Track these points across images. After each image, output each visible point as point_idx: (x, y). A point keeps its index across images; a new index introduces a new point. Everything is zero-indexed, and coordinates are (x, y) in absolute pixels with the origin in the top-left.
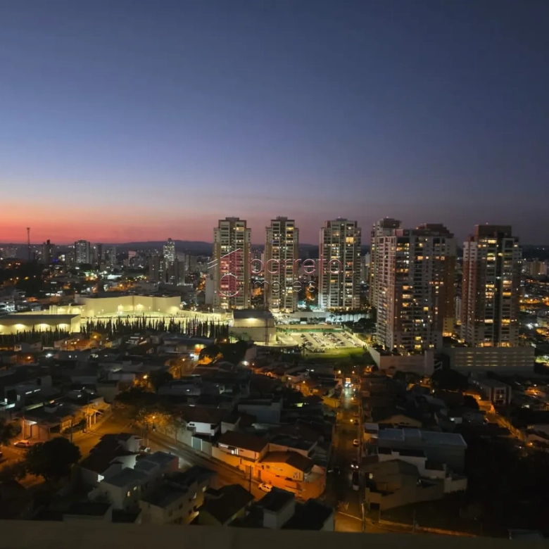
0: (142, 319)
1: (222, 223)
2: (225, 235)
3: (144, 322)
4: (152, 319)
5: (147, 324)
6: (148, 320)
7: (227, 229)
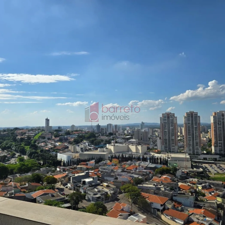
0: (131, 155)
1: (164, 115)
2: (165, 120)
3: (132, 156)
4: (135, 155)
5: (133, 157)
6: (134, 155)
7: (166, 117)
